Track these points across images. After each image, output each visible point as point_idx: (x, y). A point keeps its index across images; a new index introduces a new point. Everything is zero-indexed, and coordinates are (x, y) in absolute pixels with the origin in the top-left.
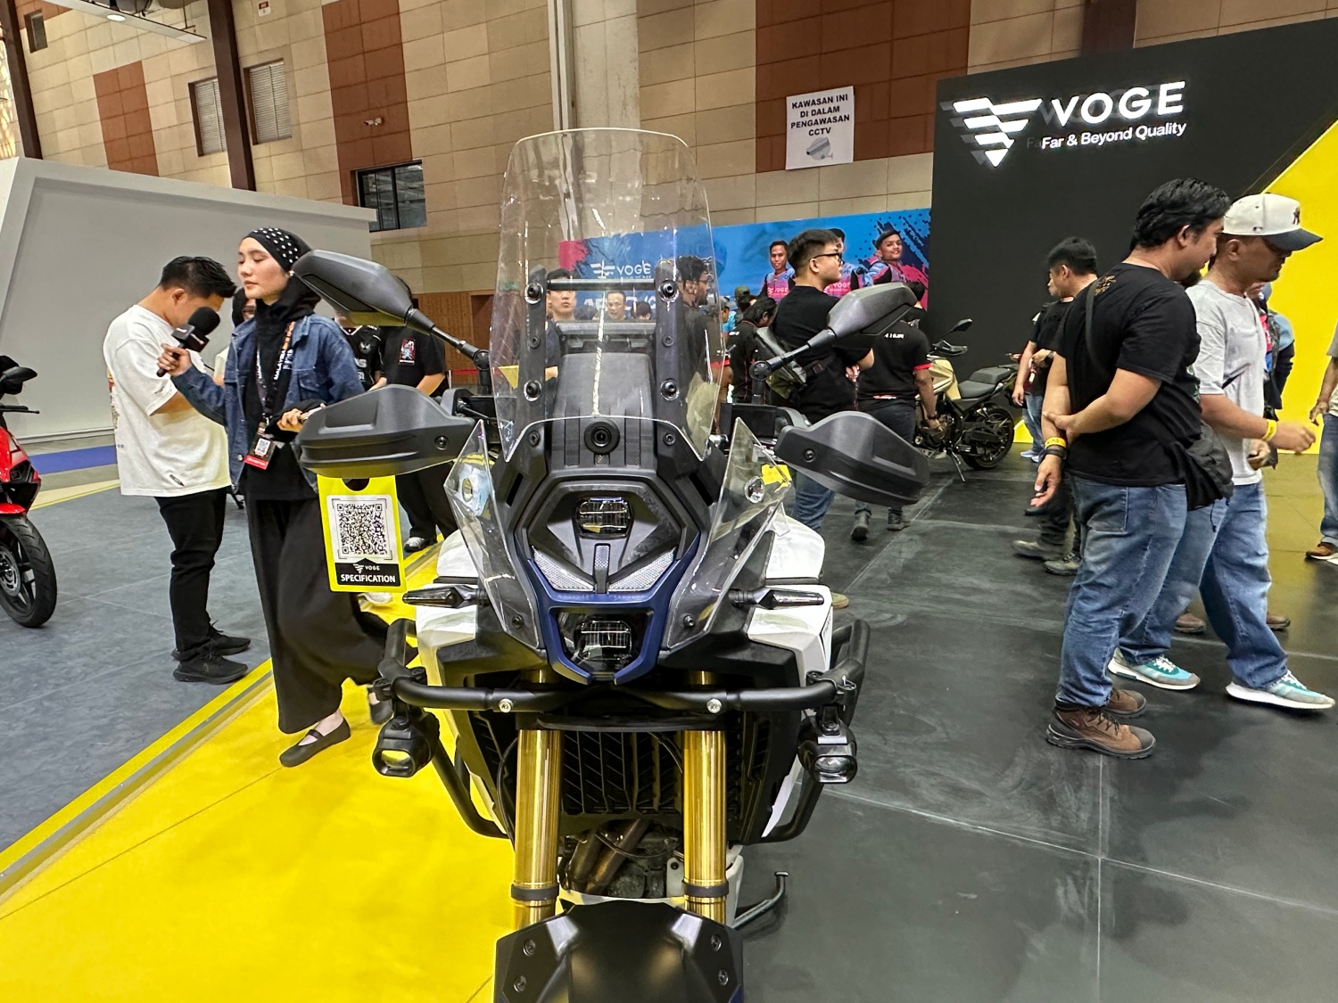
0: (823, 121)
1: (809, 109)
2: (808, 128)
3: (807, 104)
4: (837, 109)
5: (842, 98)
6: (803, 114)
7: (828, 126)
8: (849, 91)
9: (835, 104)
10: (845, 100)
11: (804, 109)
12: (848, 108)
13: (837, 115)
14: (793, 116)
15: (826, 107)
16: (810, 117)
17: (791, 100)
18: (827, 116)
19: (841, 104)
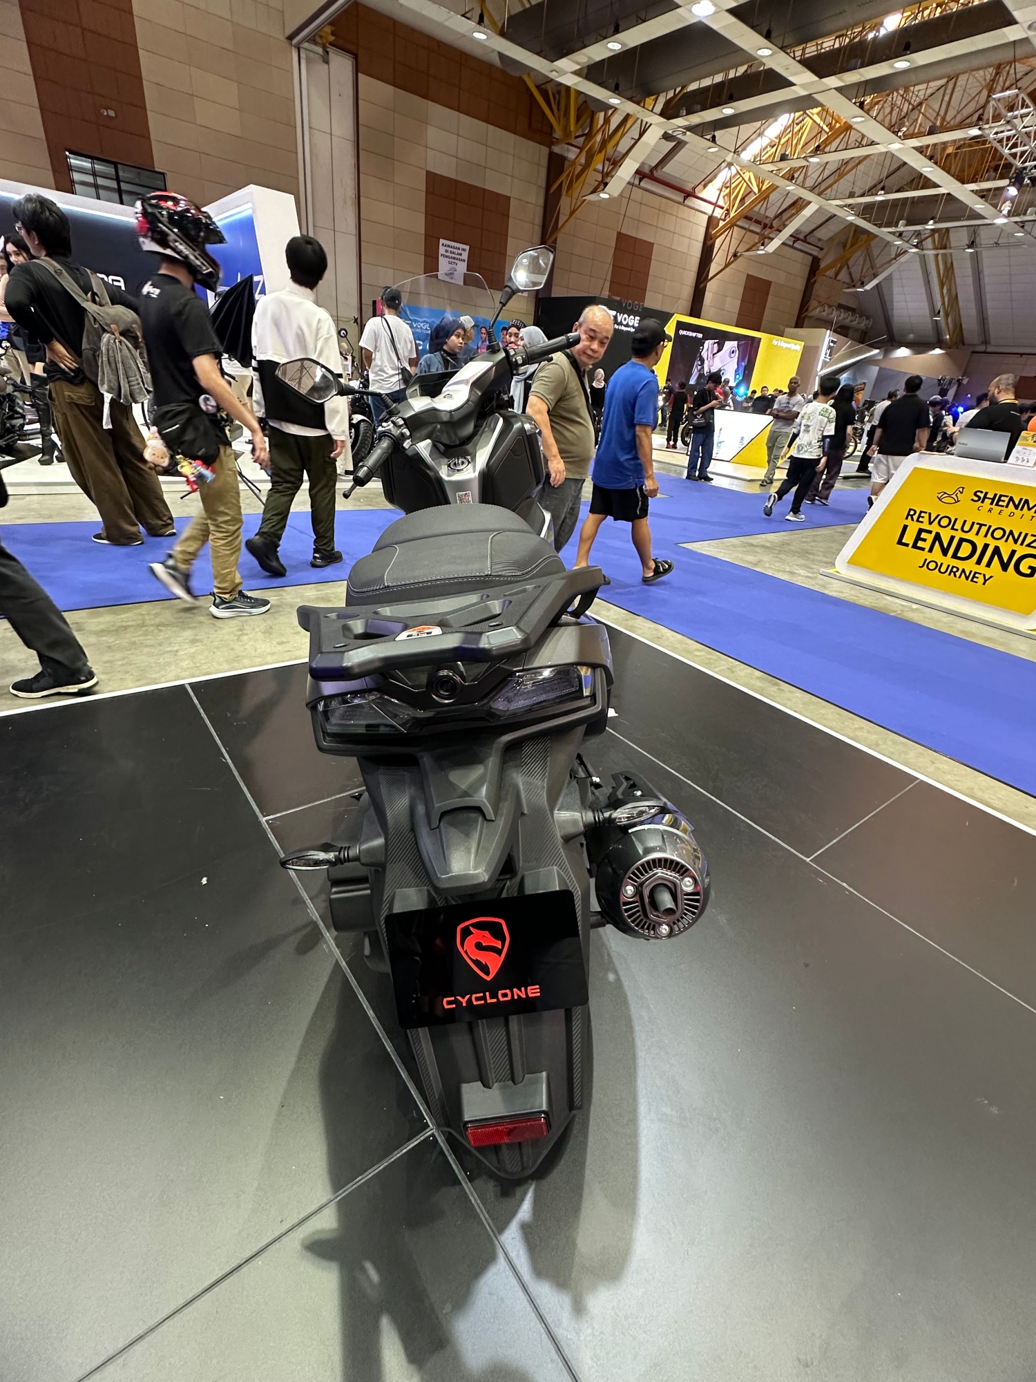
0: (454, 258)
1: (449, 249)
2: (448, 260)
3: (449, 246)
4: (461, 254)
5: (464, 250)
6: (447, 251)
7: (456, 261)
8: (467, 248)
9: (460, 251)
10: (464, 251)
11: (448, 249)
12: (465, 256)
13: (461, 257)
14: (442, 250)
15: (456, 251)
16: (448, 254)
17: (442, 241)
18: (456, 256)
19: (462, 252)
